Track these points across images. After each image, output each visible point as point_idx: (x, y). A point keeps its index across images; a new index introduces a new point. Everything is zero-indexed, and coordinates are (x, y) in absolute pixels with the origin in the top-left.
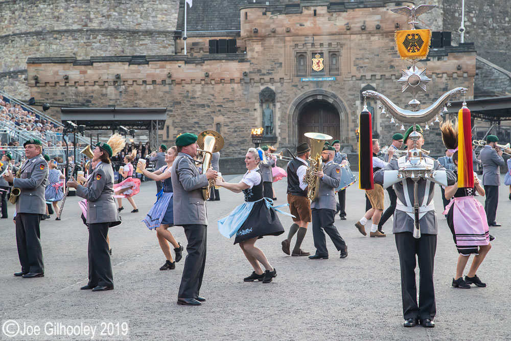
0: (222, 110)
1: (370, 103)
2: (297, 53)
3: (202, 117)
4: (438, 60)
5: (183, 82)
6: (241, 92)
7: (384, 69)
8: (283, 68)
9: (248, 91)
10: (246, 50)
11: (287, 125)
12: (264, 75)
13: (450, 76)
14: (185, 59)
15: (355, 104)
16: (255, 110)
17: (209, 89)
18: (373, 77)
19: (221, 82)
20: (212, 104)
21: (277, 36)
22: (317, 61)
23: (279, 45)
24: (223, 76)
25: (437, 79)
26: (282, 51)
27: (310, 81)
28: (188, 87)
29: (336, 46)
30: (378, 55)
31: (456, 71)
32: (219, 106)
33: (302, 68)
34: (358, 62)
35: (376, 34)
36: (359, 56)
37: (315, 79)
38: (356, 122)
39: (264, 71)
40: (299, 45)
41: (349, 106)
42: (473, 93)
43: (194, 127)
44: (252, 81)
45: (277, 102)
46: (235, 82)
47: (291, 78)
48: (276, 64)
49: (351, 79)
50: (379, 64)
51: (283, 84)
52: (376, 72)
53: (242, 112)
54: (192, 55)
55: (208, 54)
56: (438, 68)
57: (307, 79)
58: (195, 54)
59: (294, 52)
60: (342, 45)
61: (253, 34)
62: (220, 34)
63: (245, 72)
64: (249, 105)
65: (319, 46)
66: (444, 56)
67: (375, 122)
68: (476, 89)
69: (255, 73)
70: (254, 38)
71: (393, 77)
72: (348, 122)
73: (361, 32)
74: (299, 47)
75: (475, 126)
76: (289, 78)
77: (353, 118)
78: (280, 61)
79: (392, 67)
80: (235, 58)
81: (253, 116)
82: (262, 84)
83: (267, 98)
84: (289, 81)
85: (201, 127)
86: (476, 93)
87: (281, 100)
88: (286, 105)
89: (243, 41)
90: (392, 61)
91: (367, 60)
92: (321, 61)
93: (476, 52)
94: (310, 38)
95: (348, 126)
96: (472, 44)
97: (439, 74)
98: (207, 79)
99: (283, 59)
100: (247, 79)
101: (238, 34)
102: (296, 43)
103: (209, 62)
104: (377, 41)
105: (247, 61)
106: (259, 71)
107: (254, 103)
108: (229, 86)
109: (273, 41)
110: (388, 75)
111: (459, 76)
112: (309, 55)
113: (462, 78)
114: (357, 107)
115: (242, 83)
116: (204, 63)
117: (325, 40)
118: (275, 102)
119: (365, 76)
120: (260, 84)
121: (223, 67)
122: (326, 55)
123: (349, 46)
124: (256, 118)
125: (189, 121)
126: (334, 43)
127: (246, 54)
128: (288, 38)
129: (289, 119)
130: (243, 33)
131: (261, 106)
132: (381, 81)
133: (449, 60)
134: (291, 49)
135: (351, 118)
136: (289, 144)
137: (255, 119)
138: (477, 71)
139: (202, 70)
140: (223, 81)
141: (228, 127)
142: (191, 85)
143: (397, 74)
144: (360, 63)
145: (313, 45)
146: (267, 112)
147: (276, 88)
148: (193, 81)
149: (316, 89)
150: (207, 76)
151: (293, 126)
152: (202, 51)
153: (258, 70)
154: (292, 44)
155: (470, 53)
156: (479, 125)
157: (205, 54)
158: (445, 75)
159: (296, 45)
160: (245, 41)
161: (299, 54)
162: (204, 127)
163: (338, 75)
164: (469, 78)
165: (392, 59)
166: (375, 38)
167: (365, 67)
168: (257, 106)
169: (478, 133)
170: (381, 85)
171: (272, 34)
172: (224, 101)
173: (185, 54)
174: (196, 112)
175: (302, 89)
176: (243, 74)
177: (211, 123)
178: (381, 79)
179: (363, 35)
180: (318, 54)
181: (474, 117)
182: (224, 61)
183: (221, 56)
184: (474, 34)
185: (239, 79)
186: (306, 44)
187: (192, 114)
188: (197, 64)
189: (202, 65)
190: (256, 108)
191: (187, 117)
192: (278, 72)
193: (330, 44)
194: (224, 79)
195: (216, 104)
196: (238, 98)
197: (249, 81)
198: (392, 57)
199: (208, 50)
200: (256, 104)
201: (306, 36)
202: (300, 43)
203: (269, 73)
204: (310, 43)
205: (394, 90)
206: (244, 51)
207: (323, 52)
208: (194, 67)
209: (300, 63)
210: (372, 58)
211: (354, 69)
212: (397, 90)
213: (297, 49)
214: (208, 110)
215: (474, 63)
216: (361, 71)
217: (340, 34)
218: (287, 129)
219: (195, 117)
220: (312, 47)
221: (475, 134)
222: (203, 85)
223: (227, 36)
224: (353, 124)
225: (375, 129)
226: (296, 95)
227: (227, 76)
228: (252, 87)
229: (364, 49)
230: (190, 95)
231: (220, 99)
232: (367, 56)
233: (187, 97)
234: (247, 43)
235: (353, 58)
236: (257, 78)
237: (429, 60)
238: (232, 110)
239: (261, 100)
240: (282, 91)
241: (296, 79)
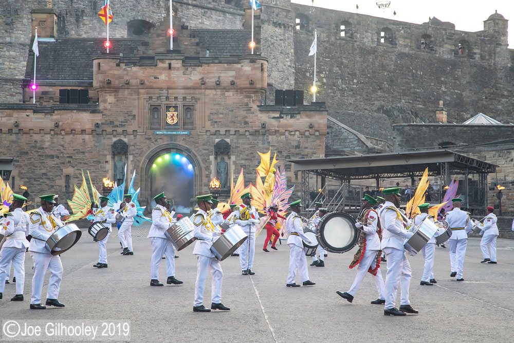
0: (72, 162)
1: (223, 158)
2: (151, 105)
3: (50, 168)
4: (291, 118)
5: (31, 131)
6: (92, 144)
7: (239, 124)
8: (136, 121)
9: (100, 142)
10: (98, 101)
11: (140, 178)
12: (117, 126)
13: (302, 134)
14: (33, 108)
15: (209, 159)
16: (107, 162)
17: (58, 140)
18: (227, 133)
19: (71, 133)
20: (61, 155)
21: (130, 88)
22: (172, 115)
23: (133, 97)
24: (73, 127)
25: (290, 136)
26: (136, 103)
27: (163, 134)
28: (36, 137)
29: (191, 100)
30: (232, 111)
31: (308, 129)
32: (68, 157)
33: (156, 121)
34: (212, 117)
35: (231, 90)
36: (214, 111)
37: (169, 133)
38: (210, 177)
39: (116, 123)
40: (153, 97)
41: (202, 160)
42: (324, 152)
43: (41, 178)
44: (104, 133)
45: (130, 155)
46: (87, 133)
47: (145, 130)
48: (129, 116)
49: (205, 134)
50: (233, 120)
51: (136, 136)
52: (230, 127)
53: (93, 164)
54: (41, 104)
55: (58, 103)
56: (291, 126)
57: (161, 133)
58: (45, 104)
59: (147, 105)
60: (196, 100)
61: (105, 85)
62: (71, 84)
63: (97, 123)
64: (101, 157)
65: (173, 100)
66: (296, 114)
67: (229, 177)
68: (327, 147)
69: (108, 124)
70: (107, 89)
71: (247, 133)
72: (201, 177)
73: (215, 87)
74: (153, 100)
75: (326, 183)
76: (142, 131)
77: (207, 173)
78: (134, 113)
79: (246, 123)
80: (86, 108)
81: (104, 168)
82: (115, 136)
83: (119, 150)
84: (142, 134)
85: (48, 179)
86: (327, 152)
87: (134, 152)
88: (139, 158)
89: (96, 92)
90: (246, 117)
91: (221, 116)
92: (176, 115)
93: (327, 111)
94: (165, 91)
95: (202, 181)
96: (324, 103)
97: (292, 132)
98: (56, 129)
99: (137, 110)
100: (99, 131)
101: (91, 85)
102: (151, 95)
103: (59, 112)
104: (232, 97)
105: (99, 112)
106: (112, 122)
107: (106, 155)
108: (80, 138)
109: (126, 92)
110: (242, 131)
111: (311, 135)
112: (163, 108)
113: (314, 136)
114: (211, 162)
115: (94, 134)
116: (54, 112)
117: (180, 93)
118: (127, 155)
119: (219, 131)
120: (112, 136)
121: (74, 117)
122: (180, 108)
123: (204, 101)
124: (108, 170)
125: (36, 172)
126: (189, 97)
127: (98, 105)
128: (141, 91)
129: (141, 173)
130: (95, 84)
131: (113, 158)
132: (235, 136)
133: (301, 118)
134: (145, 101)
135: (205, 172)
136: (141, 197)
137: (106, 172)
138: (328, 131)
139: (52, 120)
140: (73, 132)
141: (77, 179)
142: (40, 135)
143: (250, 131)
144: (215, 117)
145: (167, 98)
146: (119, 165)
147: (128, 140)
148: (42, 131)
149: (170, 142)
150: (57, 126)
151: (146, 179)
152: (52, 101)
153: (110, 122)
154: (146, 96)
155: (321, 112)
156: (330, 183)
157: (55, 103)
158: (297, 133)
159: (151, 98)
160: (98, 92)
161: (154, 107)
162: (52, 178)
163: (193, 129)
164: (321, 136)
165: (246, 115)
166: (229, 94)
167: (219, 122)
168: (109, 158)
169: (329, 191)
170: (235, 141)
171: (126, 86)
172: (75, 152)
173: (34, 103)
174: (44, 162)
175: (155, 143)
176: (95, 125)
177: (59, 174)
178: (235, 135)
179: (217, 90)
180: (172, 108)
181: (326, 175)
182: (75, 111)
183: (72, 106)
184: (324, 93)
185: (91, 130)
186: (160, 97)
187: (40, 165)
188: (46, 114)
189: (52, 115)
190: (107, 160)
191: (34, 168)
192: (131, 125)
193: (184, 98)
194: (75, 130)
195: (66, 155)
196: (88, 149)
197: (101, 133)
198: (246, 113)
199: (58, 100)
200: (108, 156)
201: (161, 89)
202: (154, 96)
203: (122, 126)
204: (164, 96)
205: (248, 146)
206: (97, 102)
207: (178, 105)
208: (43, 117)
209: (153, 116)
210: (225, 114)
211: (208, 123)
212: (251, 146)
213: (150, 102)
214: (57, 161)
215: (326, 122)
216: (216, 125)
217: (194, 88)
218: (139, 183)
219: (42, 168)
220: (166, 101)
221: (327, 192)
222: (52, 135)
223: (79, 86)
224: (207, 178)
225: (228, 185)
226: (149, 148)
227: (78, 127)
228: (104, 139)
229: (218, 104)
230: (38, 145)
231: (70, 150)
232: (221, 111)
233: (35, 147)
234: (100, 94)
235: (208, 113)
236: (109, 129)
237: (282, 118)
238: (83, 162)
239: (113, 152)
240: (135, 143)
241: (150, 132)
